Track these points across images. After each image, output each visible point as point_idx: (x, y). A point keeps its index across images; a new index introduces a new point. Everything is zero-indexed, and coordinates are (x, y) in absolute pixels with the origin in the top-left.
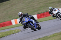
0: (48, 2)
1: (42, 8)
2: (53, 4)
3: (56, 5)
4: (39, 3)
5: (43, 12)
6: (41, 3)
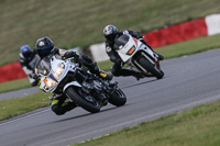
1: (154, 13)
5: (157, 25)
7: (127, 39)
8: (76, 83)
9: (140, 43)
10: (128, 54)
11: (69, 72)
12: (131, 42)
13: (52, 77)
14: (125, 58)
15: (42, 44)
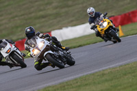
0: (33, 15)
1: (19, 29)
2: (43, 20)
3: (51, 21)
4: (14, 17)
6: (16, 18)
7: (6, 44)
8: (50, 52)
9: (13, 46)
10: (7, 53)
11: (47, 46)
12: (8, 46)
13: (37, 48)
14: (5, 55)
15: (28, 30)
